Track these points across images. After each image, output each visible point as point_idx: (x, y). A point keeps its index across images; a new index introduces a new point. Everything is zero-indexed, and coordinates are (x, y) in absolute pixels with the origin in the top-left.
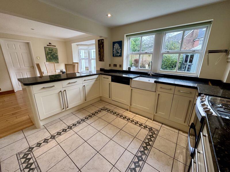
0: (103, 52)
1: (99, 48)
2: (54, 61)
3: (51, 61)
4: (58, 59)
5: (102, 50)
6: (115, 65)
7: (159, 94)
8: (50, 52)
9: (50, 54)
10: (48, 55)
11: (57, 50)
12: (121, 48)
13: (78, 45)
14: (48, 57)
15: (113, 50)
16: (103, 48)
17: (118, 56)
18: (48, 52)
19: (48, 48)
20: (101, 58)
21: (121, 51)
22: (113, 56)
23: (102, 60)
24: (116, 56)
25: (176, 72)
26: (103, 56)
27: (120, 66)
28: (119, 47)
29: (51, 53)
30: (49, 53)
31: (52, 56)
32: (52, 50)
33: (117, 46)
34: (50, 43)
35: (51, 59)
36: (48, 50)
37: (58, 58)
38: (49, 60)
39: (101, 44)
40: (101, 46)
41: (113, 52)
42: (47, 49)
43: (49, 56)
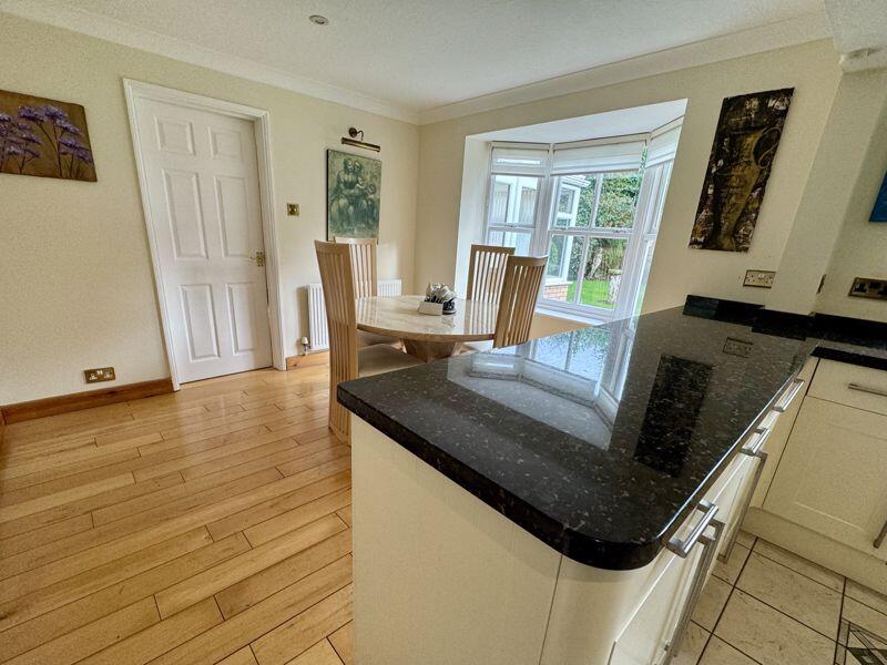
0: (761, 185)
1: (717, 153)
2: (359, 229)
3: (345, 231)
4: (376, 220)
5: (747, 171)
8: (350, 178)
9: (346, 192)
10: (338, 198)
13: (492, 147)
14: (334, 209)
18: (339, 182)
20: (718, 227)
23: (726, 242)
26: (749, 214)
29: (351, 185)
30: (345, 183)
31: (354, 201)
32: (357, 170)
34: (353, 132)
35: (348, 217)
36: (342, 166)
37: (378, 213)
38: (339, 224)
39: (749, 128)
40: (751, 141)
42: (338, 164)
43: (343, 202)
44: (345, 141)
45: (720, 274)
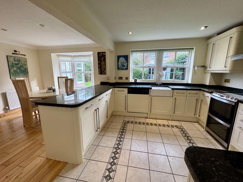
0: (105, 65)
1: (99, 60)
2: (22, 75)
3: (17, 76)
4: (27, 73)
5: (103, 63)
6: (120, 77)
7: (175, 98)
8: (16, 62)
9: (16, 66)
10: (13, 68)
11: (26, 61)
12: (127, 62)
14: (12, 71)
15: (118, 63)
16: (105, 61)
17: (124, 69)
18: (13, 64)
19: (13, 58)
20: (102, 71)
21: (127, 64)
22: (118, 69)
23: (103, 73)
24: (122, 69)
25: (174, 81)
26: (105, 69)
27: (127, 78)
28: (125, 61)
29: (17, 64)
30: (15, 64)
31: (19, 68)
32: (19, 61)
33: (122, 60)
34: (15, 51)
35: (18, 72)
36: (13, 60)
37: (28, 71)
38: (14, 74)
39: (102, 57)
40: (102, 58)
41: (118, 65)
43: (15, 69)
44: (13, 54)
45: (103, 78)
